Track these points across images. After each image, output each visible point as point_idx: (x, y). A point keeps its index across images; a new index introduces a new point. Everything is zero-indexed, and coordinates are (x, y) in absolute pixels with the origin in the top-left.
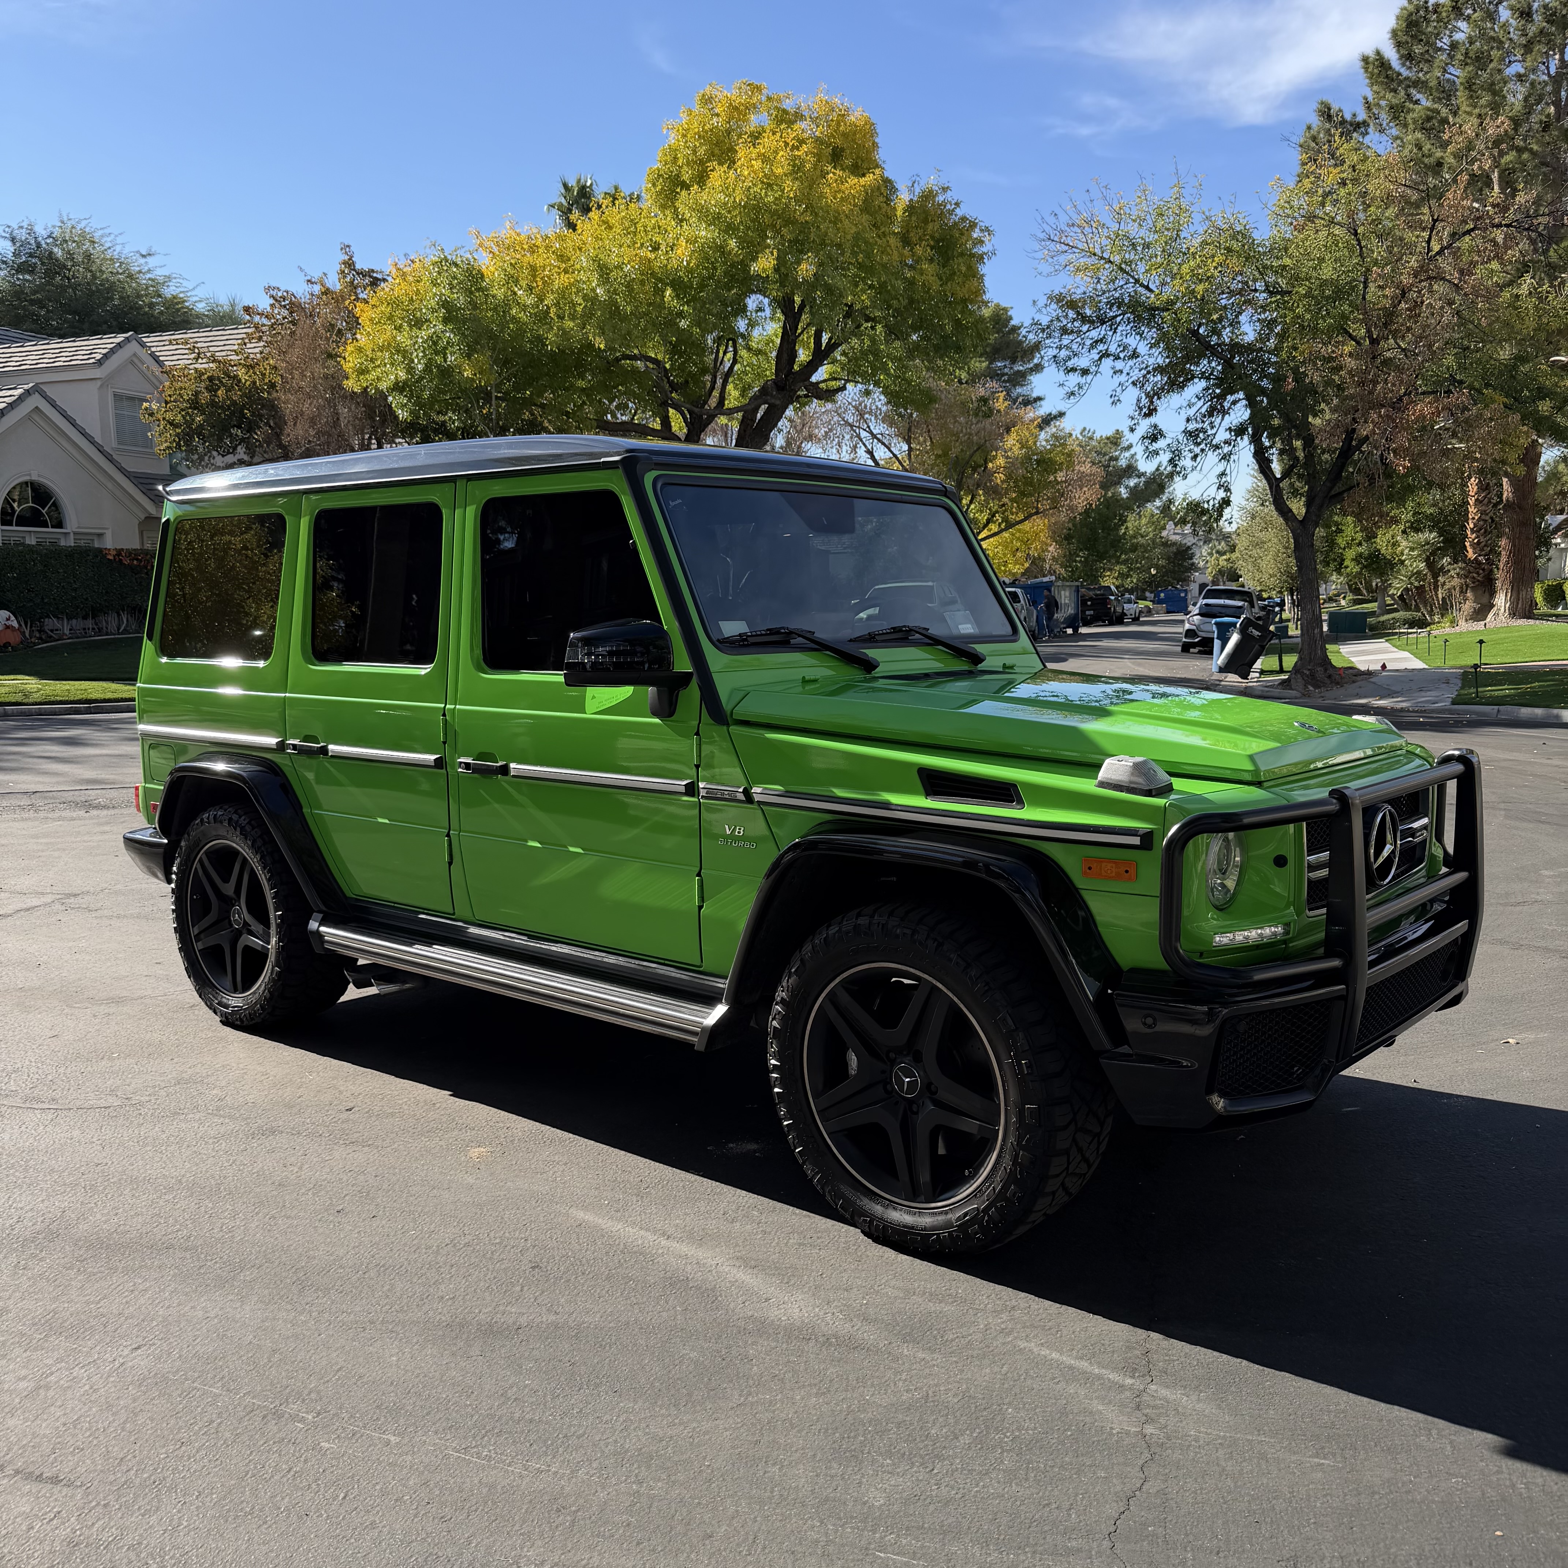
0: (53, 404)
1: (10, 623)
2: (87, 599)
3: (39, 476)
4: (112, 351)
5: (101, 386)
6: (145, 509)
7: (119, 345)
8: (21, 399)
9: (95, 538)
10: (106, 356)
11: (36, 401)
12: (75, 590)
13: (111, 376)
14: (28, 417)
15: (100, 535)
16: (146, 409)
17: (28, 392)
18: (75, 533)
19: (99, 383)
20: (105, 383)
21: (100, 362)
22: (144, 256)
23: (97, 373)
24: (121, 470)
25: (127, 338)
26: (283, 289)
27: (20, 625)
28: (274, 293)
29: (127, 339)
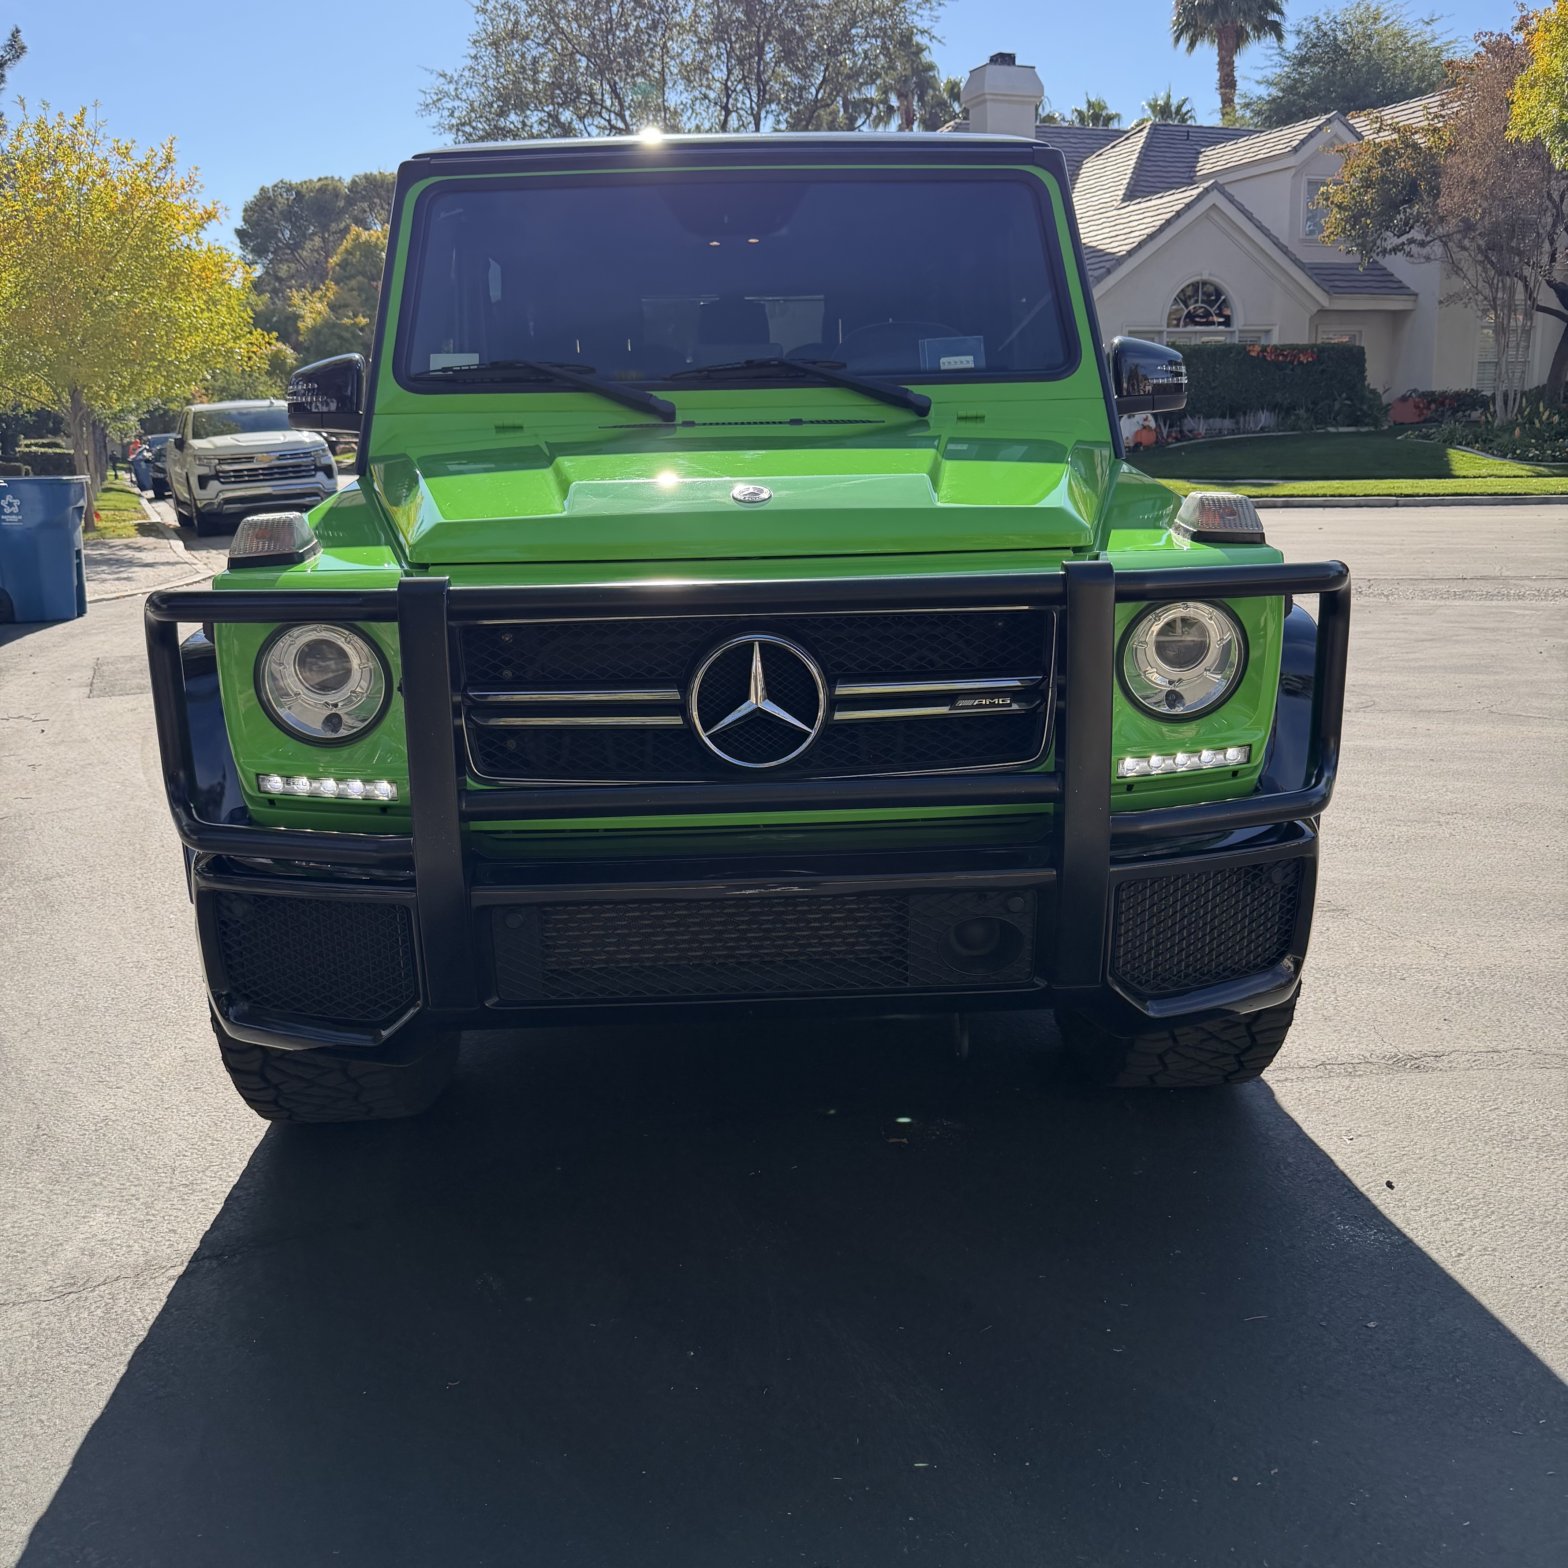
0: (1231, 200)
1: (1146, 423)
2: (1224, 398)
3: (1210, 274)
4: (1311, 135)
5: (1295, 175)
6: (1317, 302)
7: (1319, 128)
8: (1200, 197)
9: (1263, 335)
10: (1303, 142)
11: (1215, 197)
12: (1214, 388)
13: (1306, 163)
14: (1206, 215)
15: (1268, 332)
16: (1323, 193)
17: (1207, 190)
18: (1240, 331)
19: (1293, 171)
20: (1300, 170)
21: (1296, 149)
22: (1428, 23)
23: (1292, 161)
24: (1296, 262)
25: (1329, 119)
26: (1496, 33)
27: (1158, 425)
28: (1485, 39)
29: (1329, 121)
